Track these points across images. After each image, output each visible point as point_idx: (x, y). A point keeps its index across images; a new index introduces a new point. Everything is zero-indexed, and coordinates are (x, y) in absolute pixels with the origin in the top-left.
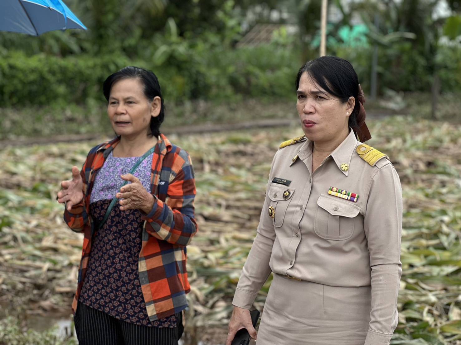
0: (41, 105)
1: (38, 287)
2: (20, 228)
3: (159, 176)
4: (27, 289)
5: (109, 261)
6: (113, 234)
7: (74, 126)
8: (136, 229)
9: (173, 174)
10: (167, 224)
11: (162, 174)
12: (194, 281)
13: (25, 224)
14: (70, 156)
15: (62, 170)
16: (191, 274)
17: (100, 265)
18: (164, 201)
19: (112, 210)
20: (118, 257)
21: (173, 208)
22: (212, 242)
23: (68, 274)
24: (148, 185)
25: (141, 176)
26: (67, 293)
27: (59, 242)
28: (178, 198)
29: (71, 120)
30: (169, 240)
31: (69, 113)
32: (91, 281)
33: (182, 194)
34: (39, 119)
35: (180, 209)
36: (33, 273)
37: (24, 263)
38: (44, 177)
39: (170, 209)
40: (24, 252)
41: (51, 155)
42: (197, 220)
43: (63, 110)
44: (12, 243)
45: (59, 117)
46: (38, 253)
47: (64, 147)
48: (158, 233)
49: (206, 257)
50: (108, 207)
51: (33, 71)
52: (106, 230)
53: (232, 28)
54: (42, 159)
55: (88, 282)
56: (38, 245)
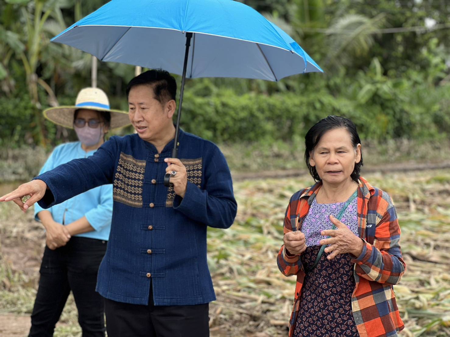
0: (250, 141)
1: (254, 318)
2: (235, 260)
3: (365, 219)
4: (243, 319)
5: (322, 303)
6: (323, 278)
7: (280, 162)
8: (347, 272)
9: (378, 217)
10: (377, 266)
11: (368, 218)
12: (406, 321)
13: (240, 257)
14: (278, 191)
15: (272, 205)
16: (403, 313)
17: (312, 307)
18: (372, 243)
19: (322, 255)
20: (329, 299)
21: (381, 250)
22: (422, 283)
23: (281, 308)
24: (355, 229)
25: (348, 221)
26: (281, 326)
27: (272, 275)
28: (386, 240)
29: (278, 156)
30: (380, 281)
31: (276, 149)
32: (304, 322)
33: (389, 236)
34: (248, 155)
35: (388, 250)
36: (248, 304)
37: (240, 294)
38: (255, 212)
39: (379, 251)
40: (239, 284)
41: (260, 190)
42: (405, 259)
43: (271, 146)
44: (228, 275)
45: (267, 153)
46: (252, 285)
47: (273, 183)
48: (368, 274)
49: (417, 298)
50: (318, 252)
51: (244, 108)
52: (317, 273)
53: (436, 66)
54: (252, 194)
55: (301, 322)
56: (252, 278)
